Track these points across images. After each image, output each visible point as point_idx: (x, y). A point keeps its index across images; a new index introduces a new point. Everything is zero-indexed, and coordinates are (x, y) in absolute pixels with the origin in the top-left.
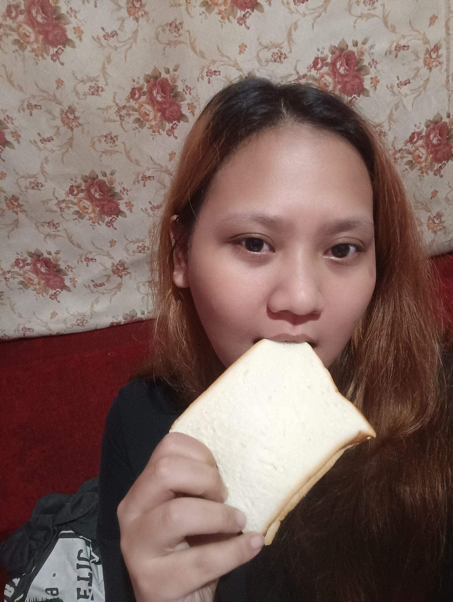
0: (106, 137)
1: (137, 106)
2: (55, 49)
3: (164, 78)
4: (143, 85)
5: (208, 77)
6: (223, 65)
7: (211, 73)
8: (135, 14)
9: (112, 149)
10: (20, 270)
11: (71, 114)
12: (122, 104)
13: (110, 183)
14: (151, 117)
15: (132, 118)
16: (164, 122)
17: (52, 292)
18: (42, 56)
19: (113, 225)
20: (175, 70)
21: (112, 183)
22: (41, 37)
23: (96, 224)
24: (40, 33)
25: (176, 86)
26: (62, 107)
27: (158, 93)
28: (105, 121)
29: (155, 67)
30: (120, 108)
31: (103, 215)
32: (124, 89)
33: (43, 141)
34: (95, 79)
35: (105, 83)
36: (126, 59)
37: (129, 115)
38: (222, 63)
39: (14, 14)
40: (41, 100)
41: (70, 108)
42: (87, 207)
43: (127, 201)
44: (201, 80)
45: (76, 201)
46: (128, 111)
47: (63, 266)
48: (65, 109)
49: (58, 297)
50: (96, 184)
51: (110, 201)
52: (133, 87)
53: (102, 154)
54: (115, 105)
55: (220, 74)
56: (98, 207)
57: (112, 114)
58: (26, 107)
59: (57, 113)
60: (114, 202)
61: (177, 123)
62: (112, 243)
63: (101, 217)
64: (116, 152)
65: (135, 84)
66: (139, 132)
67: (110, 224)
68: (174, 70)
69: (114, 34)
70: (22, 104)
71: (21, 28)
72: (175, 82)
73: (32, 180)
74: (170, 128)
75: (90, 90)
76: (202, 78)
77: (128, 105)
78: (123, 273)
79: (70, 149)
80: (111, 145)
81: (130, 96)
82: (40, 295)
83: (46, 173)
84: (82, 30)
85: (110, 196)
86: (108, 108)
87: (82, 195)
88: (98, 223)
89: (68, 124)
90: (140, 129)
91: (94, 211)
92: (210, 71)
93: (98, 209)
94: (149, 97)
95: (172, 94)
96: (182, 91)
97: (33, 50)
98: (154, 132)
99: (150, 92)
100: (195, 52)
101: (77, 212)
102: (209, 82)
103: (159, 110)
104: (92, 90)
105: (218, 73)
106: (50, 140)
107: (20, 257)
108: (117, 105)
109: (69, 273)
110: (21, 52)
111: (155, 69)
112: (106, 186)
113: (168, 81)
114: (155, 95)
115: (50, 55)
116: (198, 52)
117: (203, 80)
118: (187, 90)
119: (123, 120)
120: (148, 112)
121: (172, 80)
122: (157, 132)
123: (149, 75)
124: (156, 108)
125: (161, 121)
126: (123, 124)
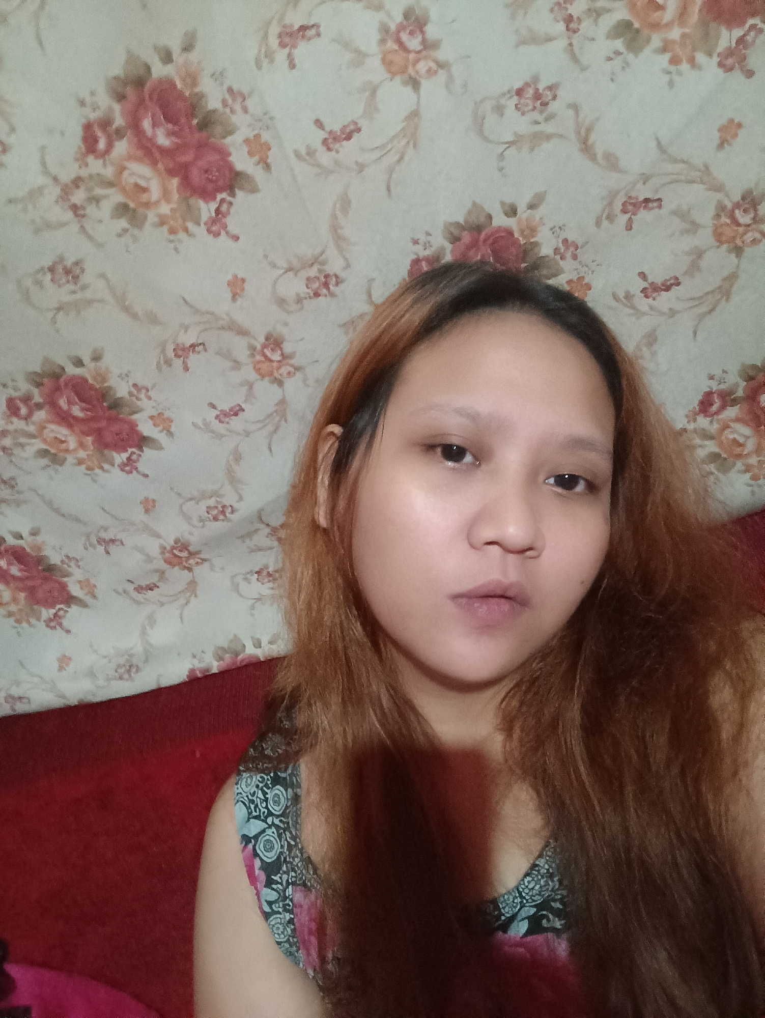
0: (52, 269)
1: (109, 172)
3: (161, 78)
4: (110, 109)
5: (287, 50)
7: (291, 37)
9: (78, 296)
12: (67, 175)
13: (99, 378)
14: (155, 193)
15: (107, 207)
16: (193, 201)
17: (47, 613)
19: (136, 469)
20: (185, 50)
21: (104, 380)
23: (97, 471)
25: (201, 95)
27: (154, 125)
28: (37, 231)
29: (128, 52)
30: (66, 185)
31: (106, 452)
32: (62, 134)
37: (96, 200)
42: (63, 439)
43: (155, 413)
44: (265, 63)
45: (32, 429)
46: (89, 190)
47: (55, 559)
49: (65, 622)
50: (66, 384)
51: (112, 420)
52: (85, 121)
53: (56, 314)
54: (51, 182)
55: (318, 35)
56: (87, 435)
57: (50, 207)
60: (123, 421)
61: (229, 198)
62: (149, 506)
63: (103, 455)
64: (89, 302)
65: (87, 111)
66: (135, 239)
67: (129, 466)
68: (181, 52)
72: (195, 83)
74: (213, 214)
76: (269, 56)
77: (84, 173)
78: (192, 561)
80: (71, 287)
81: (83, 146)
82: (24, 624)
85: (110, 408)
86: (35, 194)
87: (41, 415)
88: (102, 468)
90: (136, 232)
91: (82, 445)
92: (288, 30)
93: (90, 439)
94: (135, 140)
95: (195, 122)
96: (219, 106)
98: (172, 231)
99: (135, 125)
101: (43, 453)
102: (292, 66)
103: (171, 173)
105: (313, 32)
108: (55, 179)
109: (73, 569)
111: (130, 55)
112: (92, 388)
113: (175, 86)
114: (148, 132)
117: (272, 61)
118: (234, 100)
119: (83, 216)
120: (143, 183)
121: (183, 80)
122: (181, 231)
123: (116, 78)
124: (160, 166)
125: (186, 199)
126: (88, 227)
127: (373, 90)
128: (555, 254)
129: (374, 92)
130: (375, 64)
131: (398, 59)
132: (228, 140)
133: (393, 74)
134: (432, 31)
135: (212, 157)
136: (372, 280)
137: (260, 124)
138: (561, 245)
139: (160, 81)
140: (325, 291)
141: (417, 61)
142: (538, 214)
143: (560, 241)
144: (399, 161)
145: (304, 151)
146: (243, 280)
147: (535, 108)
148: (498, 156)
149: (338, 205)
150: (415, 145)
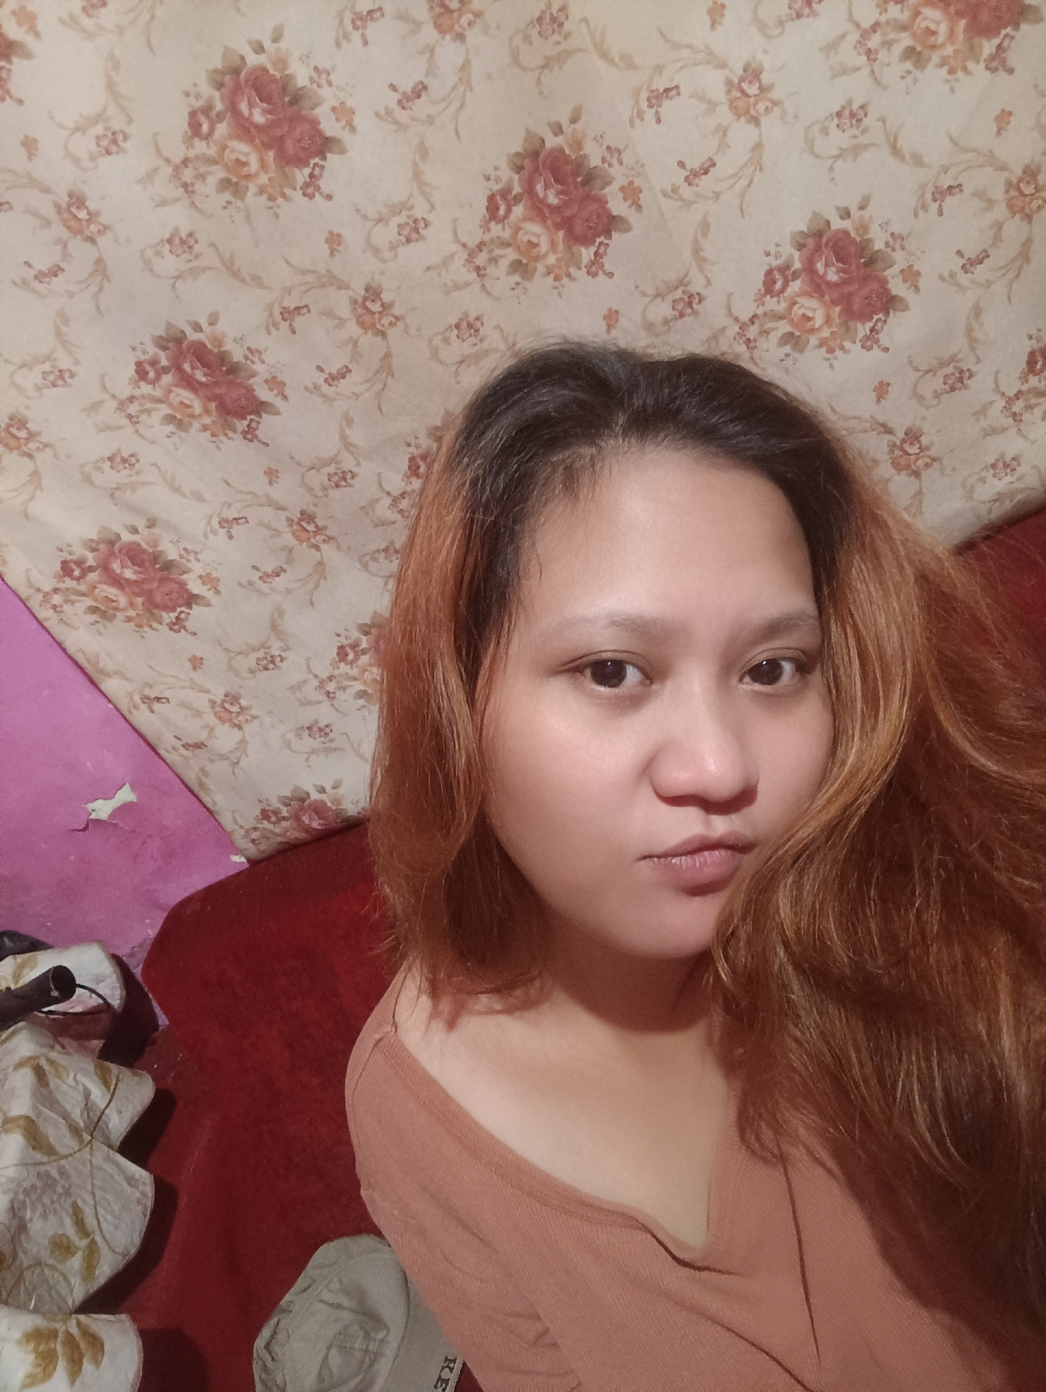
0: (457, 326)
1: (506, 234)
2: (307, 171)
3: (552, 148)
4: (511, 181)
5: (654, 110)
6: (681, 68)
7: (658, 97)
8: (452, 26)
10: (352, 667)
11: (372, 301)
12: (473, 241)
14: (544, 246)
15: (504, 264)
16: (574, 248)
18: (284, 195)
20: (574, 120)
22: (271, 155)
24: (266, 146)
25: (585, 156)
26: (351, 293)
27: (546, 188)
28: (448, 293)
29: (527, 130)
30: (472, 250)
32: (471, 206)
33: (332, 379)
34: (405, 206)
35: (427, 207)
36: (458, 136)
37: (494, 260)
38: (679, 65)
39: (205, 128)
40: (306, 292)
41: (368, 289)
44: (637, 121)
46: (490, 252)
48: (360, 295)
52: (489, 193)
53: (458, 368)
54: (461, 248)
55: (679, 94)
57: (459, 271)
58: (278, 317)
59: (344, 310)
61: (606, 241)
65: (492, 184)
66: (525, 291)
68: (571, 123)
69: (420, 90)
70: (271, 314)
71: (227, 151)
72: (580, 148)
73: (332, 469)
74: (593, 258)
75: (400, 235)
76: (641, 116)
77: (487, 238)
79: (390, 381)
80: (473, 340)
81: (487, 215)
83: (355, 446)
84: (351, 108)
86: (449, 258)
89: (373, 325)
90: (527, 284)
92: (654, 94)
94: (530, 203)
95: (579, 179)
96: (599, 163)
97: (262, 190)
98: (557, 279)
99: (530, 191)
100: (611, 61)
102: (659, 121)
103: (558, 227)
104: (405, 232)
105: (674, 92)
106: (343, 374)
107: (345, 642)
108: (464, 245)
110: (239, 203)
111: (530, 135)
113: (564, 153)
114: (541, 194)
115: (298, 188)
116: (616, 60)
117: (642, 120)
118: (612, 156)
119: (485, 275)
120: (534, 240)
121: (570, 146)
122: (564, 277)
123: (518, 154)
124: (549, 222)
125: (569, 248)
126: (487, 285)
127: (723, 131)
128: (887, 247)
129: (725, 133)
130: (724, 109)
131: (741, 104)
132: (607, 190)
133: (739, 117)
134: (766, 78)
135: (593, 207)
136: (730, 295)
137: (633, 173)
138: (889, 239)
139: (553, 150)
140: (689, 310)
141: (756, 104)
142: (867, 213)
143: (888, 234)
144: (749, 185)
145: (669, 189)
146: (617, 312)
147: (852, 126)
148: (829, 168)
149: (699, 231)
150: (761, 170)
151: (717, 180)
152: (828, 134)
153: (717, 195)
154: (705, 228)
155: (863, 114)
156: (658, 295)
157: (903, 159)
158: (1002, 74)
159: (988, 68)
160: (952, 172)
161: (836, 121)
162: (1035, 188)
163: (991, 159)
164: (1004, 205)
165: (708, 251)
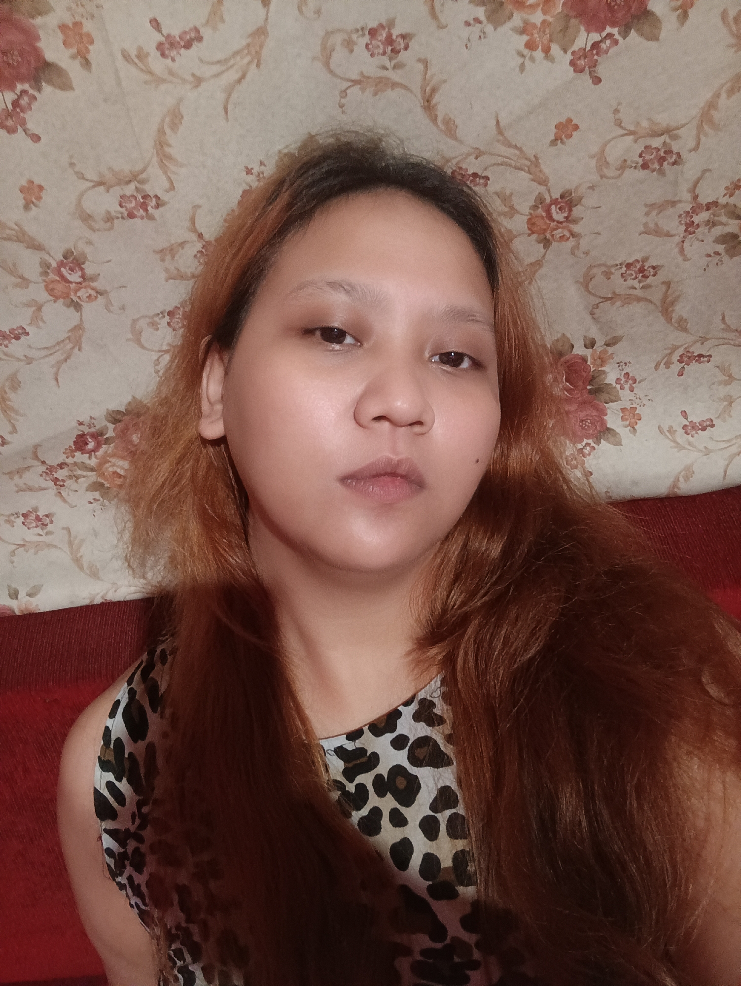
74: (9, 107)
132: (38, 21)
135: (14, 37)
136: (197, 207)
140: (141, 212)
144: (239, 81)
145: (133, 53)
146: (41, 188)
147: (384, 53)
148: (341, 92)
149: (167, 120)
150: (258, 65)
151: (201, 61)
152: (352, 51)
153: (198, 81)
154: (175, 117)
155: (402, 46)
156: (101, 184)
157: (434, 119)
158: (586, 78)
159: (572, 63)
160: (486, 159)
161: (367, 38)
162: (567, 218)
163: (533, 166)
164: (526, 218)
165: (177, 146)
